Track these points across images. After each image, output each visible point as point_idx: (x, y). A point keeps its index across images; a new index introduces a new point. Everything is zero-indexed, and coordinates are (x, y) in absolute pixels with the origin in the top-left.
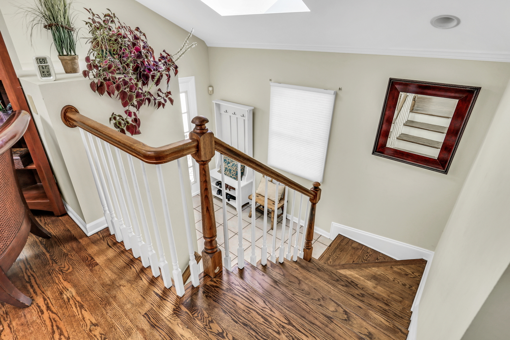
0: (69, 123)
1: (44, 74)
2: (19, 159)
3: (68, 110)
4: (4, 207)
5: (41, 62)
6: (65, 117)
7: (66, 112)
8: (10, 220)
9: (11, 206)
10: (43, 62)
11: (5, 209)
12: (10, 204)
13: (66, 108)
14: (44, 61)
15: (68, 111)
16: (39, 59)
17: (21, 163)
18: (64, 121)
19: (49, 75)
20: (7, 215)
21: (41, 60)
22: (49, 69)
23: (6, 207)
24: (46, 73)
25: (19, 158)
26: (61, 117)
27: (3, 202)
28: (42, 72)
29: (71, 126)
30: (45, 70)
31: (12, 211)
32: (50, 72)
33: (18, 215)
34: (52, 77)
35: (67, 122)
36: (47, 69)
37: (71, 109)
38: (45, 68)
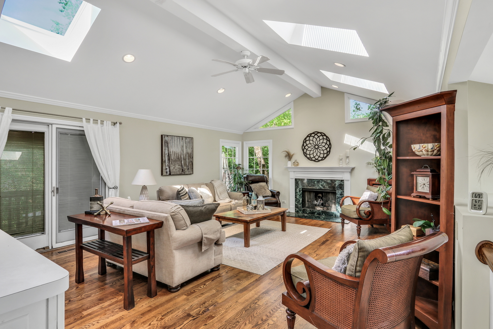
0: (482, 258)
1: (475, 207)
2: (427, 271)
3: (487, 246)
4: (390, 301)
5: (476, 197)
6: (480, 251)
7: (483, 247)
8: (390, 314)
9: (396, 304)
10: (478, 197)
11: (390, 303)
12: (396, 302)
13: (484, 242)
14: (480, 196)
15: (485, 246)
16: (474, 194)
17: (428, 275)
18: (477, 254)
19: (480, 208)
20: (389, 309)
21: (477, 195)
22: (482, 203)
23: (391, 302)
24: (477, 206)
25: (429, 270)
26: (475, 250)
27: (391, 297)
28: (473, 205)
29: (483, 262)
30: (477, 204)
31: (395, 308)
32: (482, 207)
33: (399, 315)
34: (481, 211)
35: (480, 256)
36: (479, 203)
37: (491, 246)
38: (478, 202)
